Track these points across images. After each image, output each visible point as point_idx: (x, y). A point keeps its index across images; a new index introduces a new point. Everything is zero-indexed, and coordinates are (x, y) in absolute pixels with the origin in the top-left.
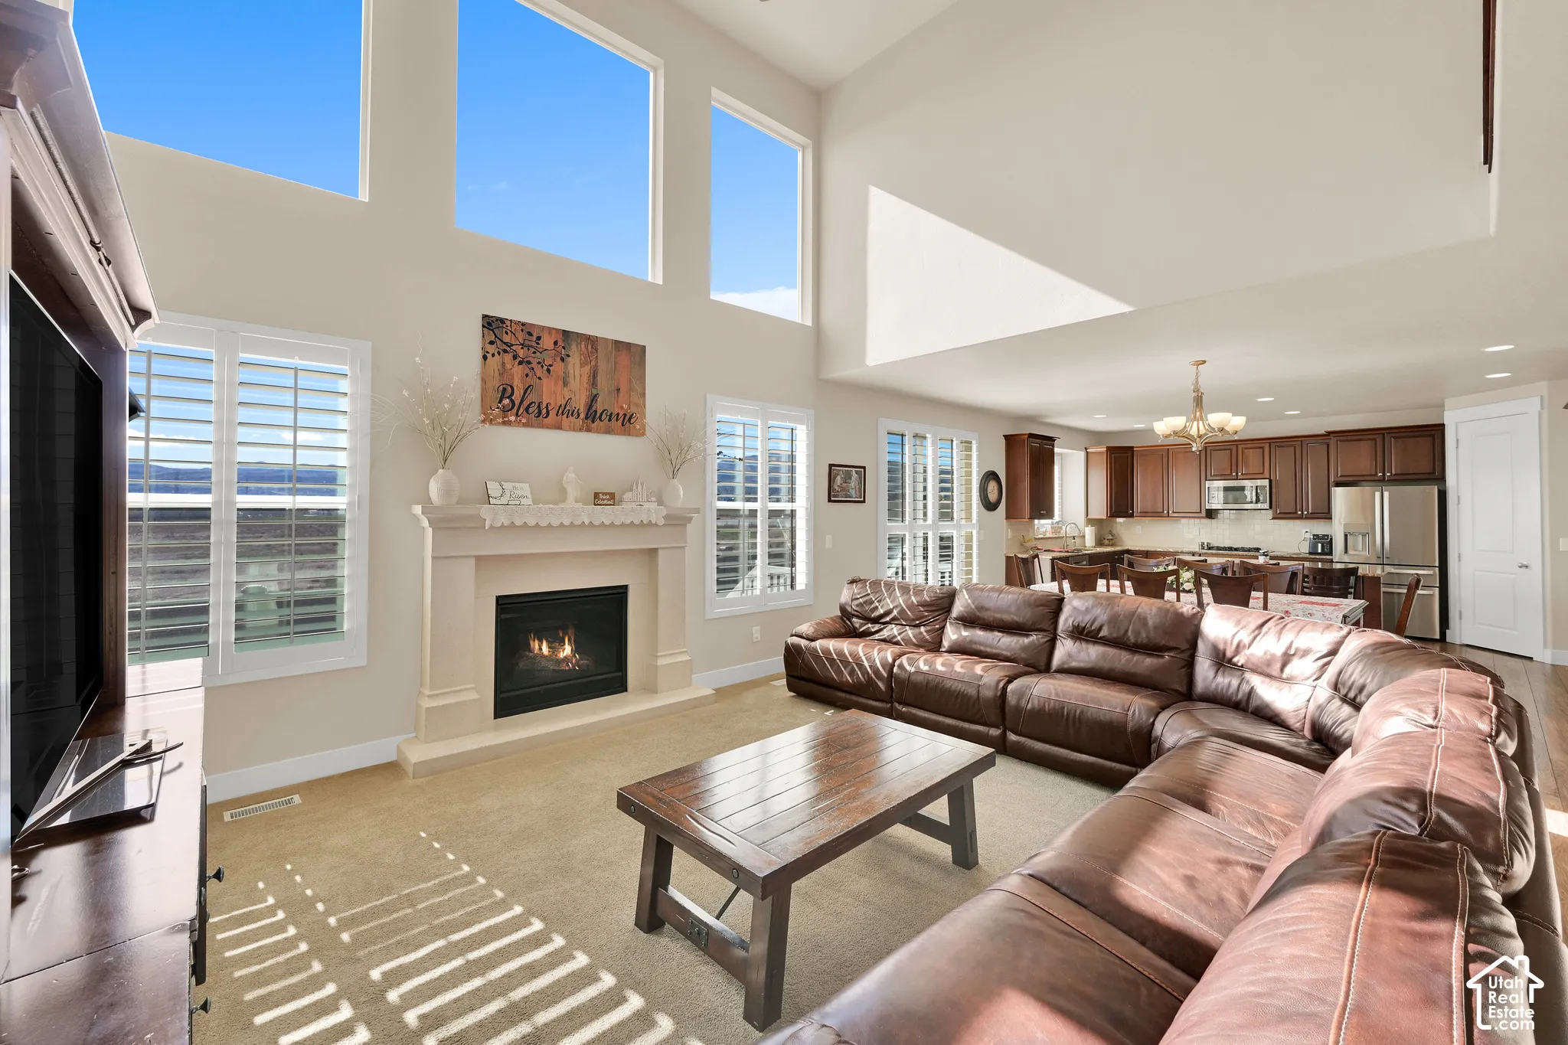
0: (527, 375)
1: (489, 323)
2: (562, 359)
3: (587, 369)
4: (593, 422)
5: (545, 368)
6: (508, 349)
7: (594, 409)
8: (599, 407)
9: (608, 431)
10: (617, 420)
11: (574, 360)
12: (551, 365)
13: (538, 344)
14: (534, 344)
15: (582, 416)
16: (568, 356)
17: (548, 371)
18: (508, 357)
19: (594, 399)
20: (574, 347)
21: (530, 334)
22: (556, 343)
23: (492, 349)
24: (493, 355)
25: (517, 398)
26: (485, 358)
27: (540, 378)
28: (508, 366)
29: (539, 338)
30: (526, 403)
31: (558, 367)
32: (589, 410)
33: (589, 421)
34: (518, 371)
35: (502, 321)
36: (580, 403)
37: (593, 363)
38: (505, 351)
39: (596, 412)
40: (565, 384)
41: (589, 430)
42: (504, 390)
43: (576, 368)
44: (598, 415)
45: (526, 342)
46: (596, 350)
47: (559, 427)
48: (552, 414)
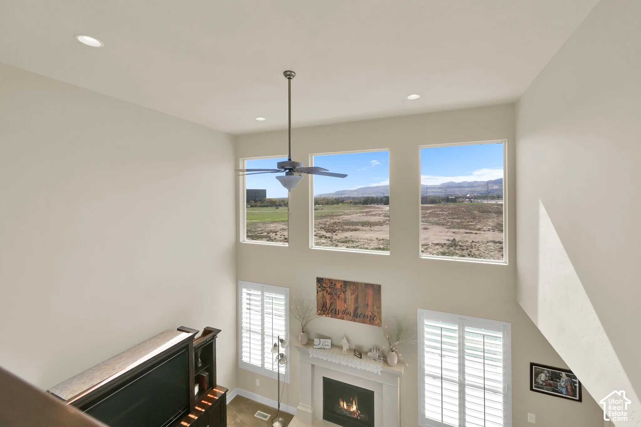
0: (331, 298)
1: (319, 281)
2: (344, 292)
3: (354, 296)
4: (357, 318)
5: (337, 296)
6: (325, 289)
7: (357, 312)
8: (359, 311)
9: (364, 322)
10: (367, 318)
11: (348, 293)
12: (340, 295)
13: (335, 287)
14: (333, 287)
15: (352, 315)
16: (346, 291)
17: (339, 297)
18: (325, 292)
19: (356, 309)
20: (348, 287)
21: (332, 283)
22: (341, 286)
23: (319, 289)
24: (320, 292)
25: (328, 306)
26: (317, 292)
27: (336, 300)
28: (325, 295)
29: (335, 285)
30: (331, 309)
31: (342, 295)
32: (355, 313)
33: (355, 317)
34: (328, 297)
35: (322, 279)
36: (351, 310)
37: (356, 294)
38: (324, 290)
39: (358, 314)
40: (345, 302)
41: (355, 321)
42: (324, 304)
43: (349, 296)
44: (359, 315)
45: (331, 286)
46: (358, 288)
47: (343, 318)
48: (340, 313)
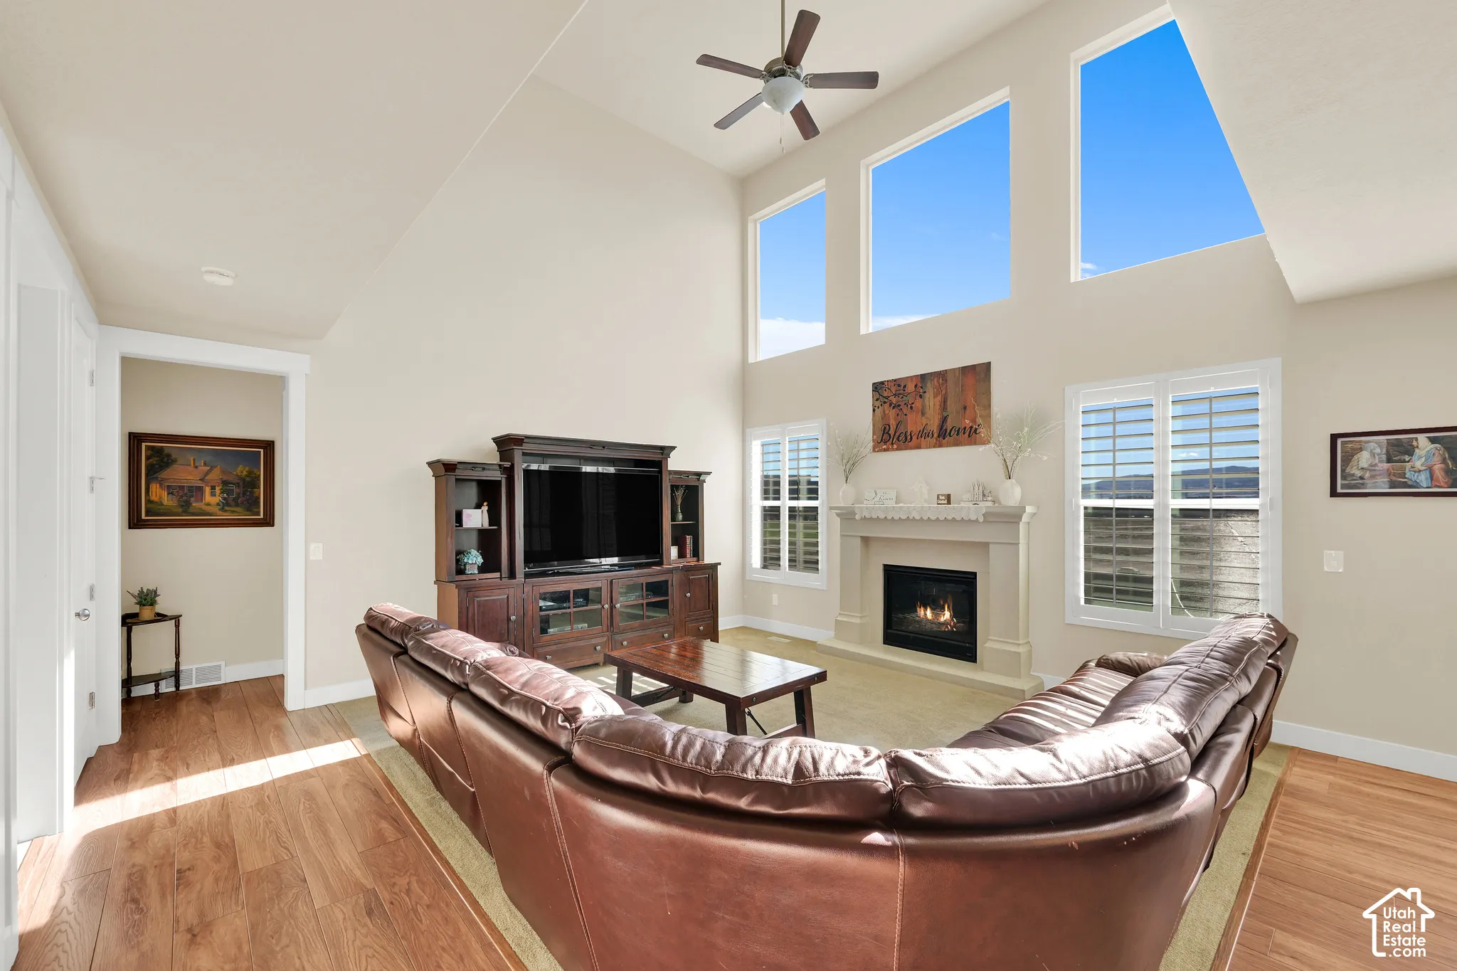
0: (898, 415)
1: (876, 388)
2: (921, 396)
3: (939, 398)
4: (944, 439)
5: (909, 406)
6: (886, 400)
7: (944, 428)
8: (949, 425)
9: (957, 444)
10: (964, 433)
11: (929, 395)
12: (913, 404)
13: (904, 390)
14: (902, 392)
15: (935, 435)
16: (925, 392)
17: (911, 408)
18: (886, 406)
19: (944, 420)
20: (929, 384)
21: (899, 386)
22: (916, 386)
23: (878, 403)
24: (878, 407)
25: (892, 432)
26: (874, 410)
27: (906, 415)
28: (887, 412)
29: (905, 386)
30: (897, 434)
31: (918, 403)
32: (941, 429)
33: (941, 439)
34: (892, 413)
35: (882, 383)
36: (934, 426)
37: (944, 392)
38: (885, 402)
39: (946, 430)
40: (923, 414)
41: (940, 446)
42: (885, 428)
43: (931, 401)
44: (948, 432)
45: (897, 392)
46: (946, 381)
47: (918, 447)
48: (914, 438)
